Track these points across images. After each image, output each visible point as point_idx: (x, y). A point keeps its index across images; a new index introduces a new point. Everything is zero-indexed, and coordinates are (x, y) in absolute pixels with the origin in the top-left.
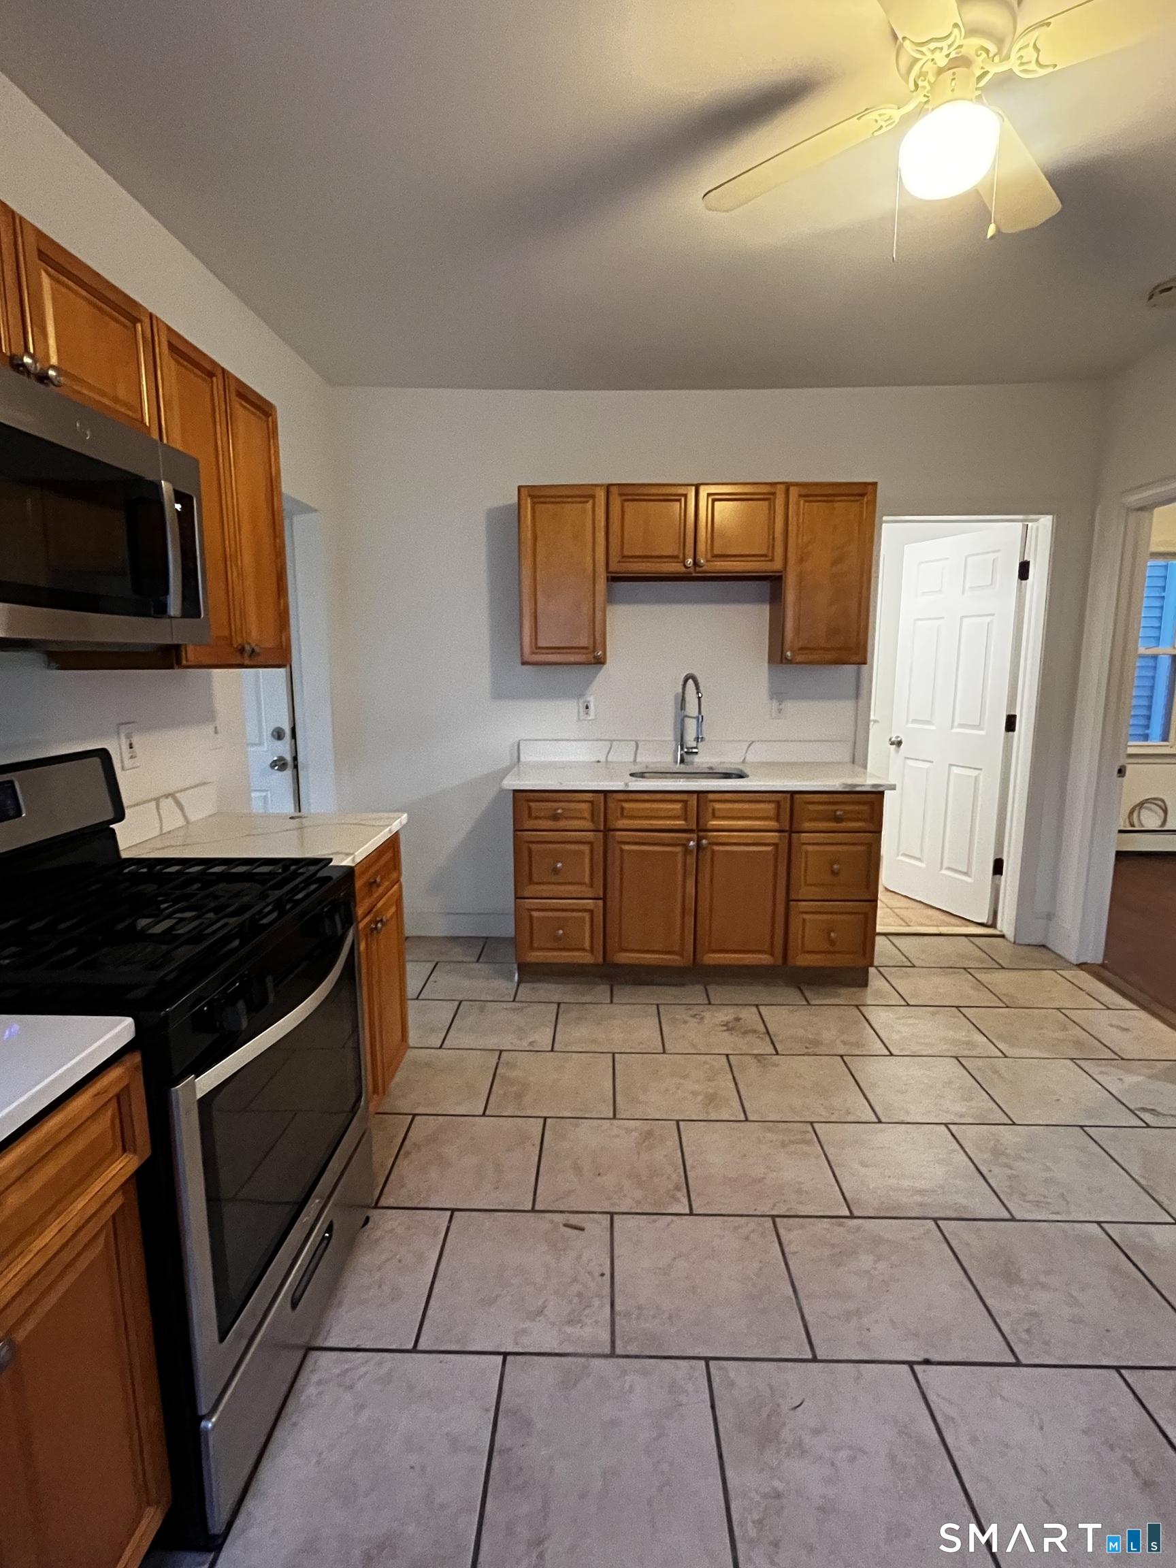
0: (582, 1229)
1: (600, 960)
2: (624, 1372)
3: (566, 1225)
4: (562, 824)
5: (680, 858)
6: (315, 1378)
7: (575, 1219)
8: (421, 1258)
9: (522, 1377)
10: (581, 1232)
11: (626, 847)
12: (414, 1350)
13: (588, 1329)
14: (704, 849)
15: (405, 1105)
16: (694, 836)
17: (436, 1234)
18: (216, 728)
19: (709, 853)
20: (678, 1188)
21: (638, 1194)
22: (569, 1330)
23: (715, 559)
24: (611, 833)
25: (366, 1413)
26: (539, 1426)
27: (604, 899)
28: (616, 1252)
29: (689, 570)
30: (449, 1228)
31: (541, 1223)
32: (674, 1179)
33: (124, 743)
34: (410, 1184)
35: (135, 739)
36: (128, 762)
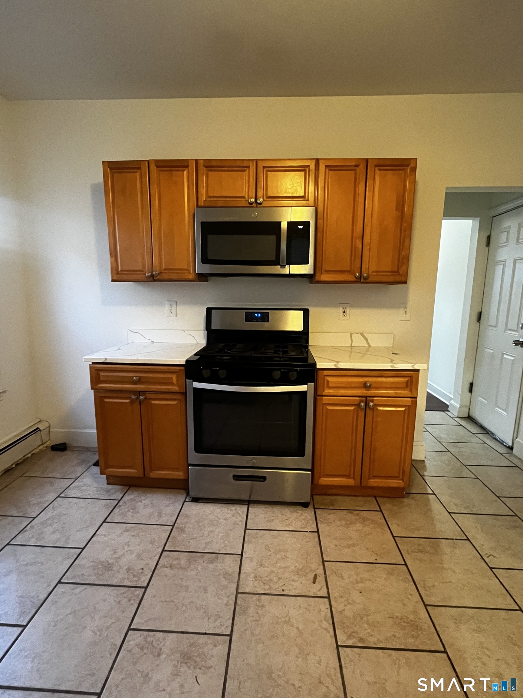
0: (314, 583)
2: (228, 597)
3: (316, 575)
6: (238, 508)
7: (321, 579)
8: (289, 525)
10: (312, 581)
12: (246, 529)
13: (252, 583)
17: (303, 528)
18: (406, 311)
21: (350, 615)
22: (252, 575)
26: (210, 566)
30: (307, 532)
31: (315, 565)
32: (371, 639)
33: (341, 310)
34: (330, 516)
35: (348, 310)
36: (342, 318)
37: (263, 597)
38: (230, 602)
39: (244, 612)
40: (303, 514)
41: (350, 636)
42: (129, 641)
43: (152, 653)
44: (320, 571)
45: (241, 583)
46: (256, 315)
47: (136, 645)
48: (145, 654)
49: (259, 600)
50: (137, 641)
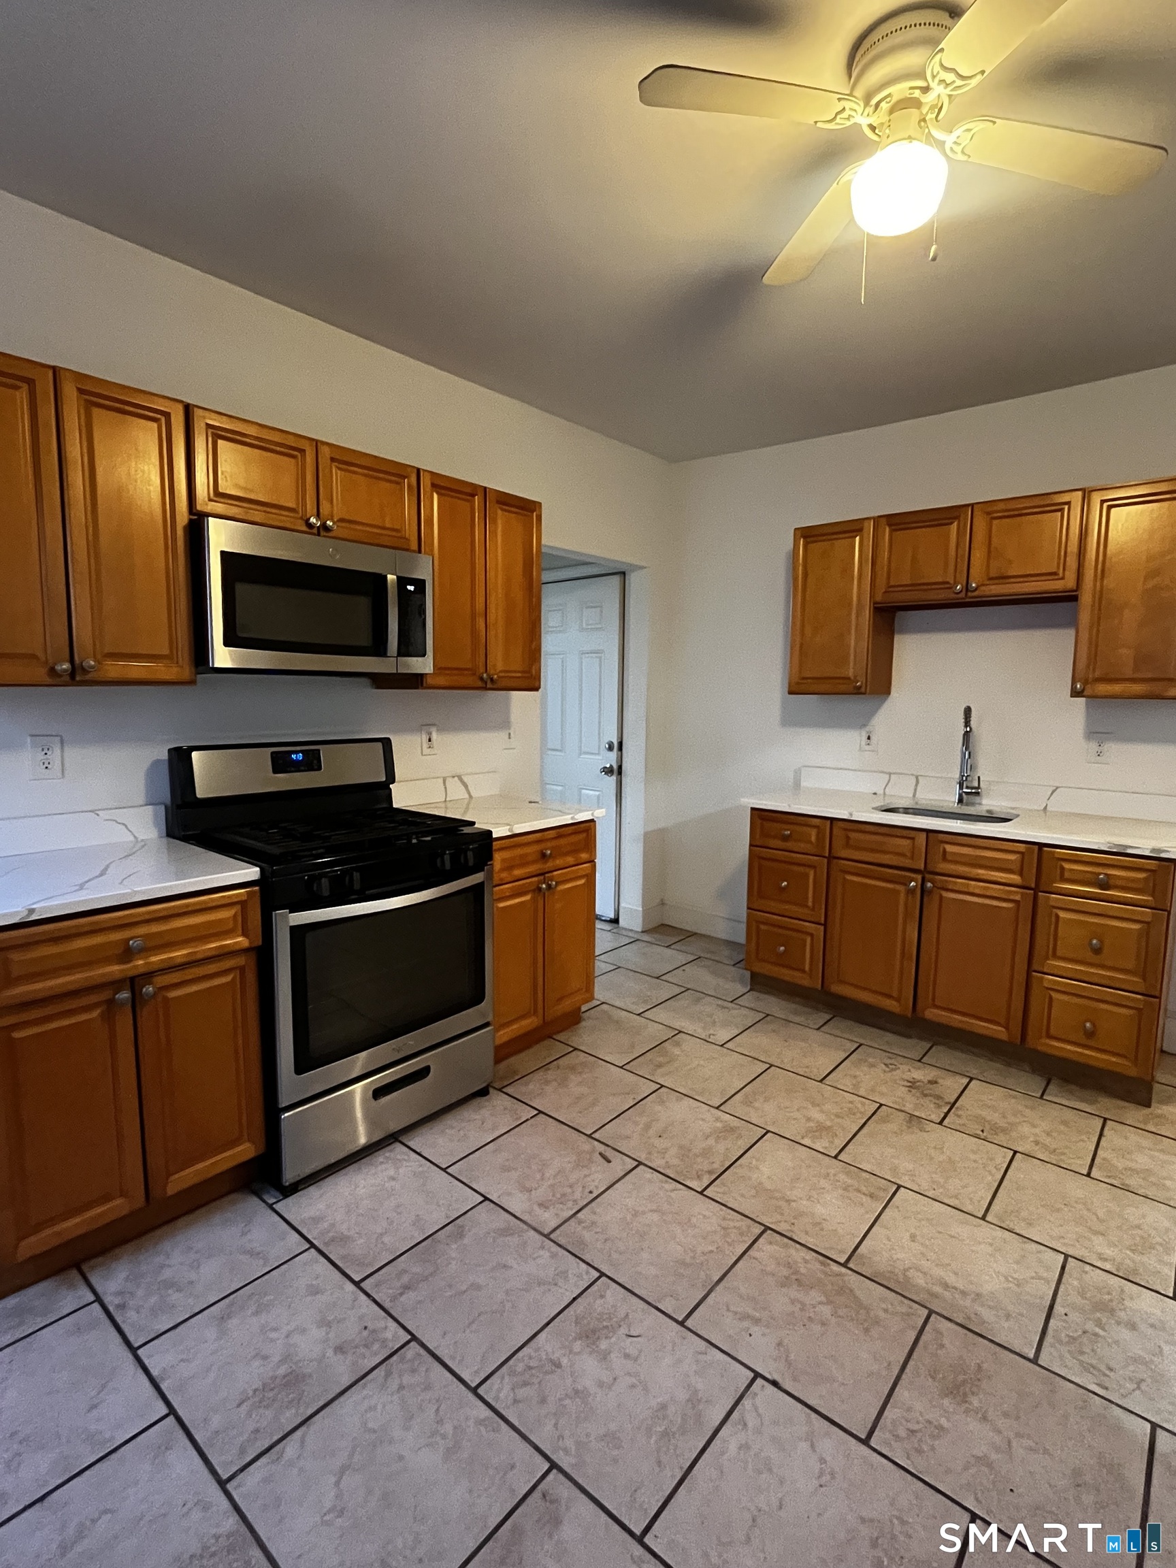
0: (609, 1161)
1: (819, 987)
2: (542, 1247)
3: (601, 1154)
4: (789, 845)
5: (902, 896)
6: (387, 1155)
7: (609, 1153)
8: (494, 1128)
9: (484, 1214)
10: (606, 1163)
11: (849, 877)
12: (444, 1170)
13: (547, 1215)
14: (930, 892)
15: (575, 1041)
16: (919, 877)
17: (517, 1119)
18: (510, 734)
19: (936, 898)
20: (710, 1172)
21: (675, 1161)
22: (536, 1207)
23: (991, 582)
24: (835, 861)
25: (393, 1183)
26: (466, 1241)
27: (825, 925)
28: (617, 1185)
29: (960, 596)
30: (527, 1120)
31: (586, 1145)
32: (715, 1166)
33: (425, 738)
34: (531, 1086)
35: (434, 736)
36: (426, 751)
37: (579, 1215)
38: (553, 1250)
39: (582, 1243)
40: (495, 1103)
41: (699, 1177)
42: (497, 1398)
43: (547, 1373)
44: (601, 1148)
45: (534, 1224)
46: (294, 756)
47: (513, 1389)
48: (540, 1383)
49: (580, 1222)
50: (507, 1388)
